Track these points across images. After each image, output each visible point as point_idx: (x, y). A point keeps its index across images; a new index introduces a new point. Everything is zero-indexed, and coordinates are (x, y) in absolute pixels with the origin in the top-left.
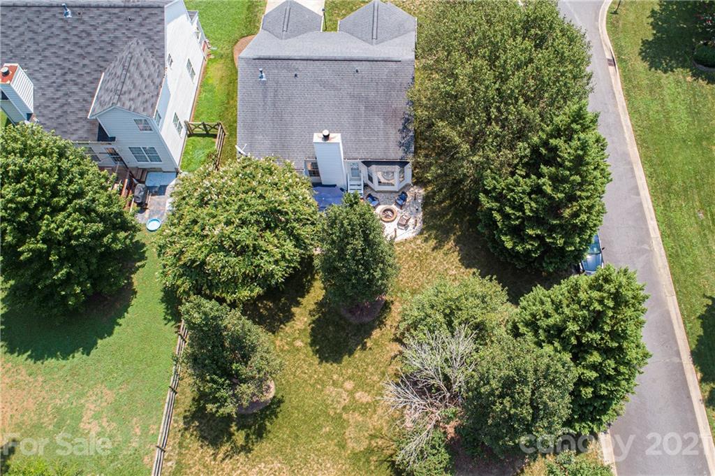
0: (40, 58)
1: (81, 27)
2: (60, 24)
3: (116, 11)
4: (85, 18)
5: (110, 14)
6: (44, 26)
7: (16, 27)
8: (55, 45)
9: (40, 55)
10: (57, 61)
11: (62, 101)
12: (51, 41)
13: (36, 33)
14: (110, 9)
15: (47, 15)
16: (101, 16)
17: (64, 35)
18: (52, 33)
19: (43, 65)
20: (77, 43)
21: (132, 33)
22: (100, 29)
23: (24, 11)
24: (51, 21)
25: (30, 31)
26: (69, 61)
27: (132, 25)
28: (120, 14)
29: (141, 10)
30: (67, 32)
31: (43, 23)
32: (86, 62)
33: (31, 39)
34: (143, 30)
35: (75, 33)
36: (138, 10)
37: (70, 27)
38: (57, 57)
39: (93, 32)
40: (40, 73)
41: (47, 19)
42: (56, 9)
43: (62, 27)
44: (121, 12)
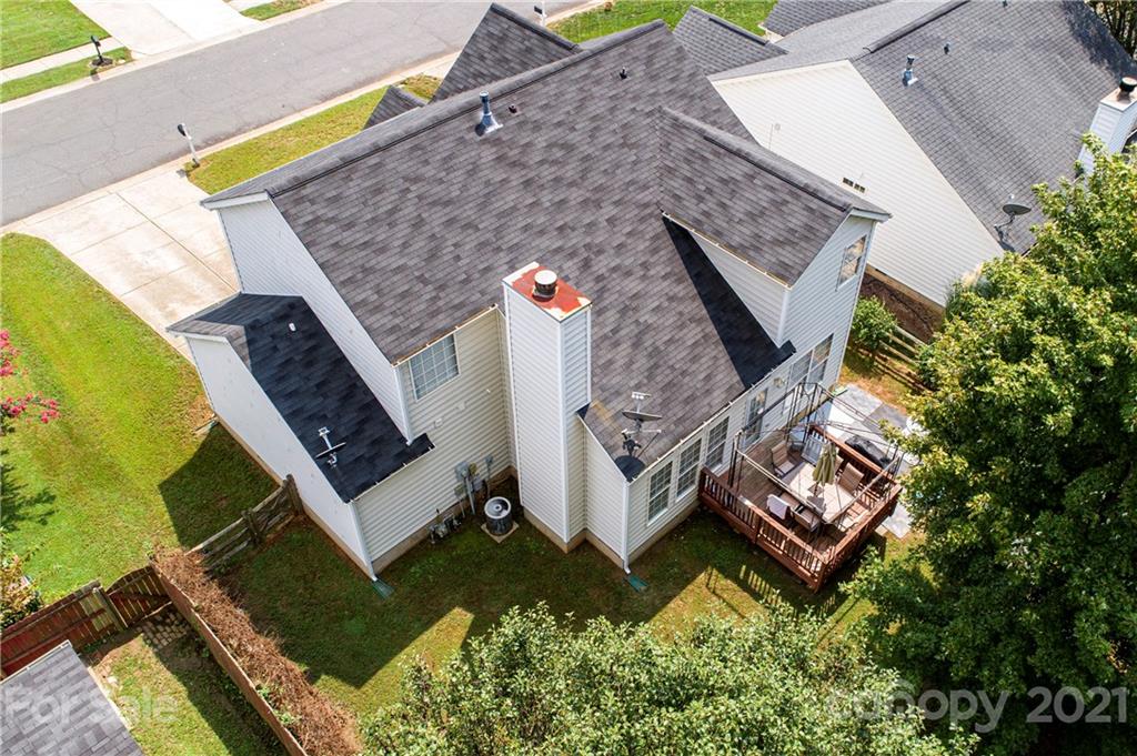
3: (583, 69)
5: (575, 81)
9: (499, 249)
11: (628, 330)
12: (499, 205)
14: (568, 73)
16: (561, 94)
17: (516, 178)
18: (487, 183)
20: (557, 180)
21: (650, 103)
22: (583, 124)
23: (379, 165)
25: (434, 204)
28: (595, 73)
30: (519, 165)
32: (609, 210)
33: (450, 222)
36: (622, 49)
37: (516, 151)
42: (455, 123)
44: (594, 67)
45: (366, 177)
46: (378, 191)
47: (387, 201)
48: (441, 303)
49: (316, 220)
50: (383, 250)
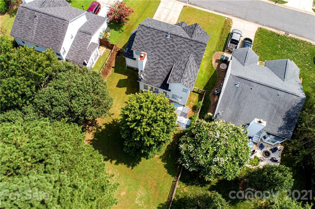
0: (152, 50)
1: (172, 43)
2: (164, 39)
3: (187, 40)
4: (174, 40)
5: (184, 41)
6: (158, 39)
7: (147, 36)
8: (159, 47)
9: (153, 49)
10: (158, 54)
11: (155, 70)
12: (158, 45)
13: (154, 40)
14: (185, 39)
15: (160, 35)
16: (181, 41)
17: (164, 44)
18: (160, 42)
19: (153, 54)
20: (168, 49)
21: (191, 51)
22: (179, 46)
23: (152, 31)
24: (161, 37)
25: (152, 39)
26: (163, 55)
27: (192, 48)
28: (189, 42)
29: (197, 43)
30: (166, 43)
31: (158, 37)
32: (169, 57)
33: (151, 42)
34: (195, 51)
35: (169, 45)
36: (196, 43)
38: (159, 52)
39: (176, 46)
40: (151, 56)
41: (160, 36)
42: (164, 33)
43: (164, 41)
44: (189, 41)
45: (150, 31)
46: (149, 33)
47: (148, 35)
48: (142, 48)
49: (140, 30)
50: (143, 39)
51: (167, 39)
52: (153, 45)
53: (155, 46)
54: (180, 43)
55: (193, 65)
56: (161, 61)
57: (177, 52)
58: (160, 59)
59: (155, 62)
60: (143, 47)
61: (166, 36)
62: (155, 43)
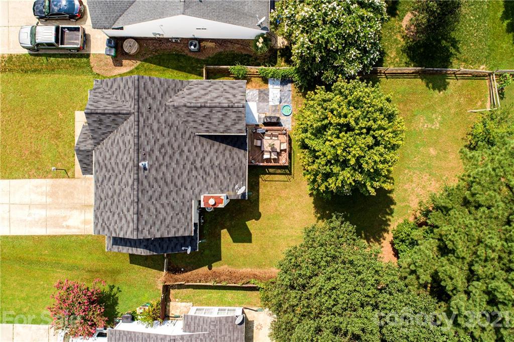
0: (183, 189)
1: (157, 153)
2: (153, 172)
3: (141, 120)
4: (148, 149)
5: (144, 126)
6: (156, 185)
7: (156, 211)
8: (172, 176)
10: (185, 175)
11: (217, 170)
12: (169, 180)
13: (161, 193)
14: (140, 126)
15: (145, 183)
16: (146, 134)
17: (164, 168)
20: (170, 157)
21: (162, 107)
22: (158, 135)
23: (142, 205)
24: (151, 179)
27: (154, 107)
29: (141, 97)
31: (153, 187)
32: (186, 149)
33: (167, 198)
34: (159, 97)
35: (162, 158)
36: (141, 99)
37: (157, 163)
38: (182, 174)
39: (161, 142)
41: (149, 183)
42: (140, 175)
43: (156, 170)
44: (142, 116)
45: (144, 210)
47: (153, 210)
48: (185, 214)
51: (151, 166)
52: (172, 191)
53: (172, 187)
54: (151, 135)
55: (190, 94)
56: (198, 165)
57: (172, 134)
58: (195, 166)
59: (203, 177)
60: (181, 211)
61: (145, 169)
62: (166, 190)
